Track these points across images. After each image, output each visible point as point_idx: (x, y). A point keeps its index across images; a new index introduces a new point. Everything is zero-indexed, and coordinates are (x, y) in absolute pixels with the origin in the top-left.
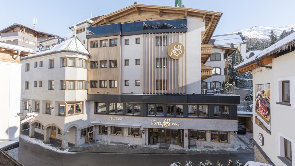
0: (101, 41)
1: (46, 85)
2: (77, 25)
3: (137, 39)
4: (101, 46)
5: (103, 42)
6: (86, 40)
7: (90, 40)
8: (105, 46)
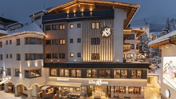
0: (53, 26)
1: (15, 57)
2: (35, 14)
3: (78, 24)
4: (53, 29)
5: (54, 26)
6: (42, 25)
7: (45, 25)
8: (55, 29)
